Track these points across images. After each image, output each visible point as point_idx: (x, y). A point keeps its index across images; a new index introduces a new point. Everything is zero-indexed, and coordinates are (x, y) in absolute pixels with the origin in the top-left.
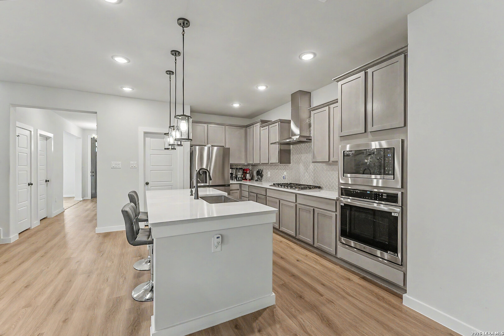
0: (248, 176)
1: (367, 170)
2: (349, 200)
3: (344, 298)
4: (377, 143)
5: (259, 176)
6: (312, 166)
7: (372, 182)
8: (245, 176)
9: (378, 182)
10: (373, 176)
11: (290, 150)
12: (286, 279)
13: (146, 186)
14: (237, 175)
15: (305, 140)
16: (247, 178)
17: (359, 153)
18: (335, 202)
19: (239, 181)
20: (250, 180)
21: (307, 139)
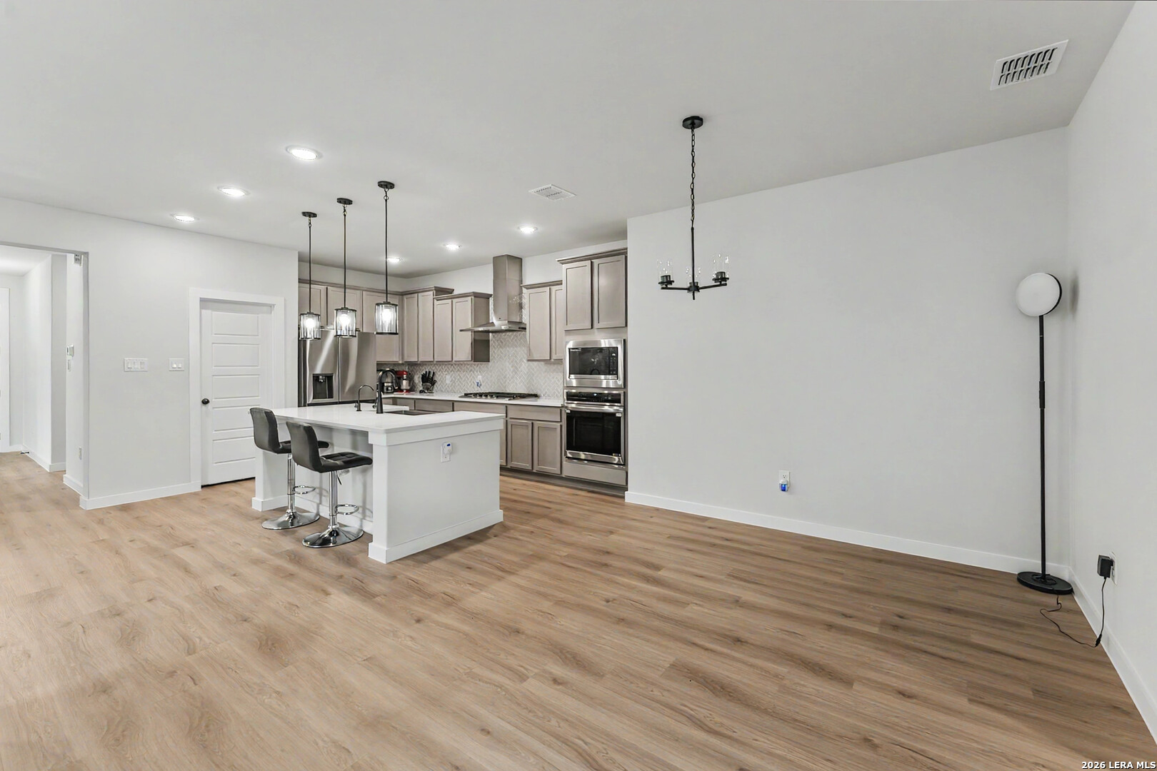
0: (405, 384)
1: (595, 370)
2: (573, 405)
3: (570, 506)
4: (607, 341)
5: (428, 384)
6: (525, 365)
7: (601, 382)
8: (399, 385)
9: (607, 383)
10: (603, 377)
11: (489, 341)
12: (509, 505)
13: (204, 407)
14: (383, 383)
15: (514, 327)
16: (402, 388)
17: (585, 351)
18: (559, 410)
19: (387, 393)
20: (408, 391)
21: (519, 328)
